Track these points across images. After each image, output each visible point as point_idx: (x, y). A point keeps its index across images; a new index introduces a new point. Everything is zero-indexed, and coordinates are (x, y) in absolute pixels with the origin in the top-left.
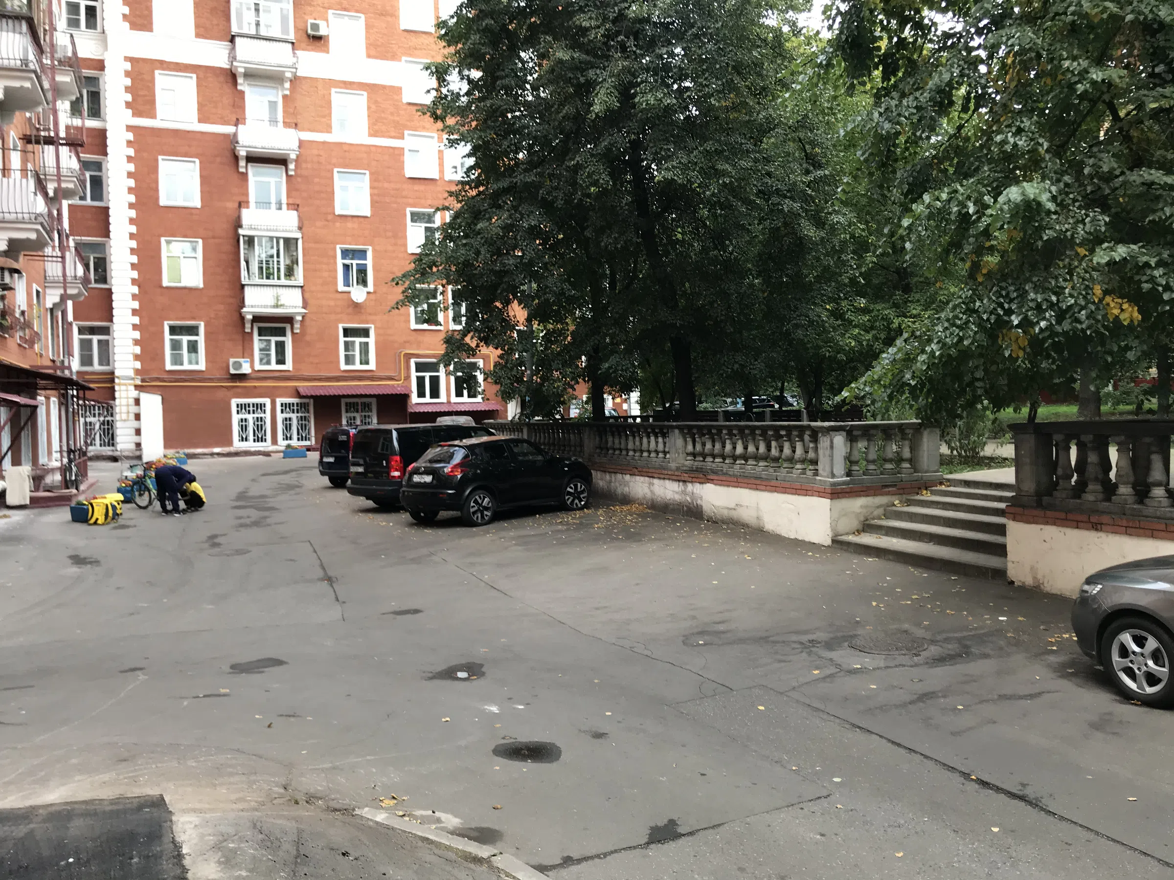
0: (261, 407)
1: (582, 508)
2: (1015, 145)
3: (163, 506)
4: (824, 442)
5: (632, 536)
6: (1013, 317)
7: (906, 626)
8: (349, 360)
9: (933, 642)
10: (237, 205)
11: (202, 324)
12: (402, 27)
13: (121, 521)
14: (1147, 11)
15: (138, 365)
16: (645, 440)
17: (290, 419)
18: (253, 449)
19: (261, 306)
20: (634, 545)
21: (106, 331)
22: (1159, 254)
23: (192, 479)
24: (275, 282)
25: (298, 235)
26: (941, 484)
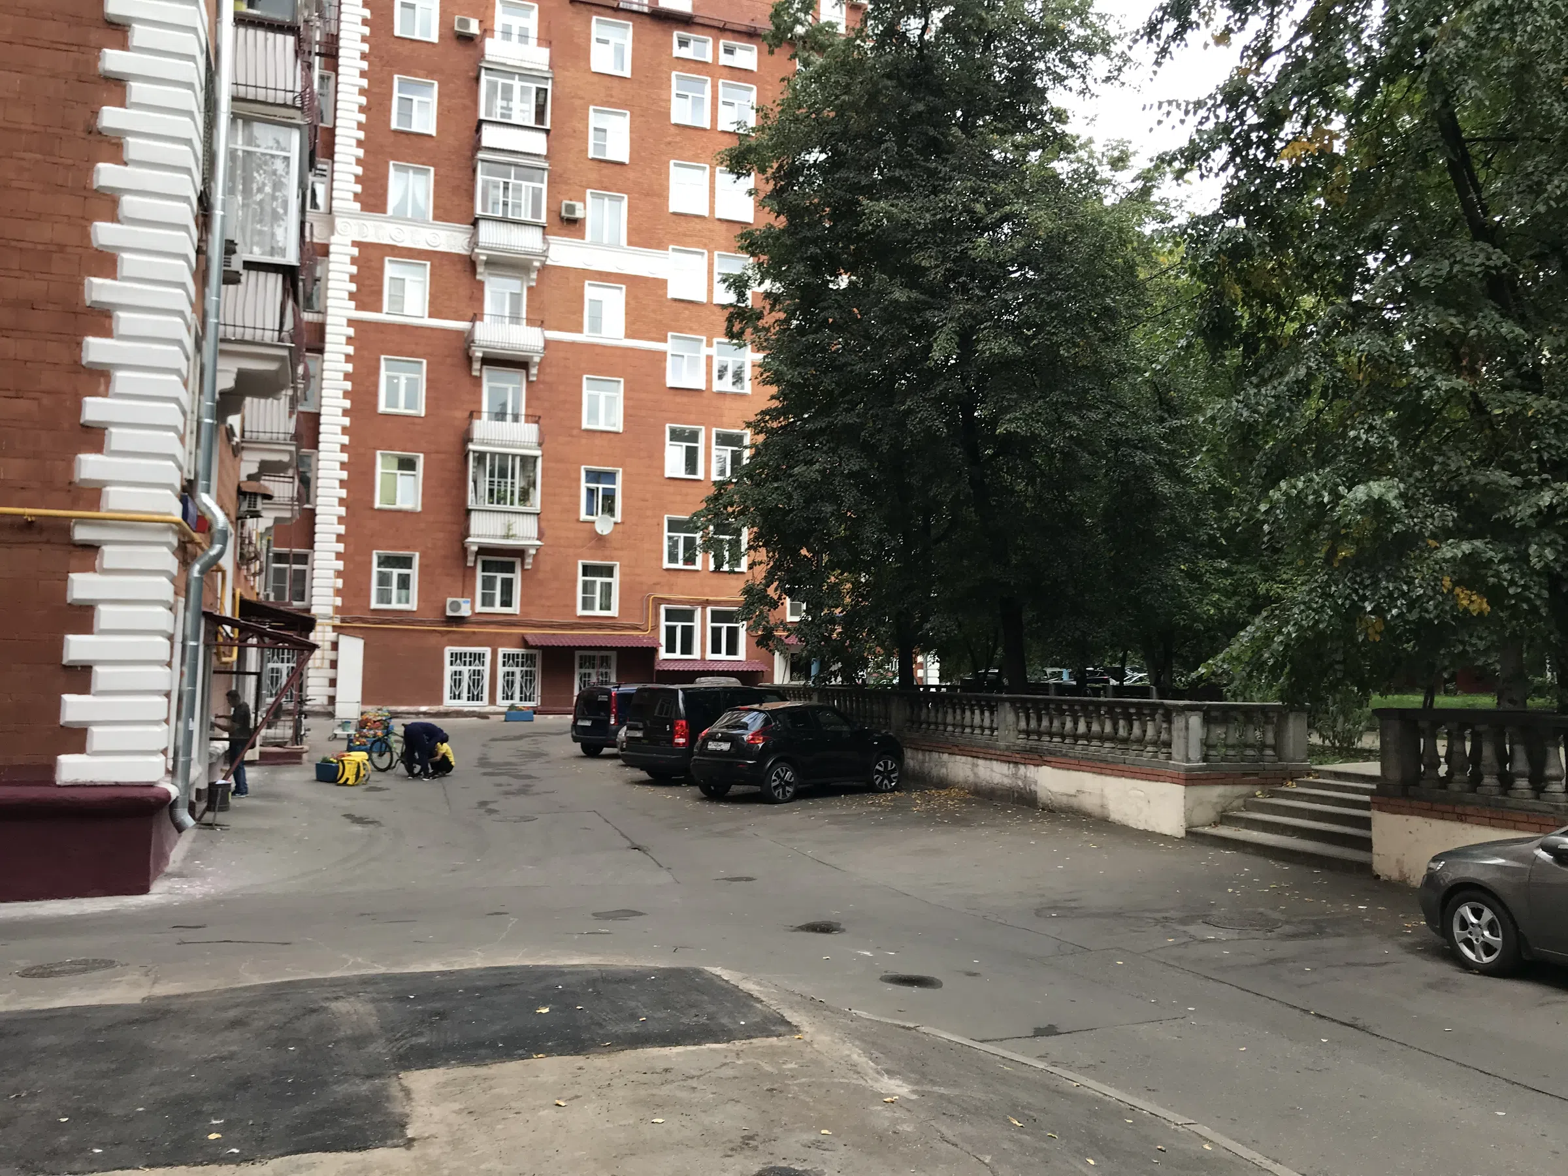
0: (479, 657)
1: (892, 790)
2: (1367, 441)
3: (410, 769)
4: (1178, 722)
5: (958, 821)
6: (1366, 604)
7: (1261, 910)
8: (587, 604)
9: (1287, 922)
10: (467, 414)
11: (417, 555)
12: (671, 210)
13: (370, 784)
14: (1489, 327)
15: (339, 601)
16: (968, 713)
17: (513, 674)
18: (466, 709)
19: (489, 536)
20: (964, 830)
21: (303, 559)
22: (1506, 551)
23: (445, 739)
24: (508, 507)
25: (538, 453)
26: (1309, 775)
